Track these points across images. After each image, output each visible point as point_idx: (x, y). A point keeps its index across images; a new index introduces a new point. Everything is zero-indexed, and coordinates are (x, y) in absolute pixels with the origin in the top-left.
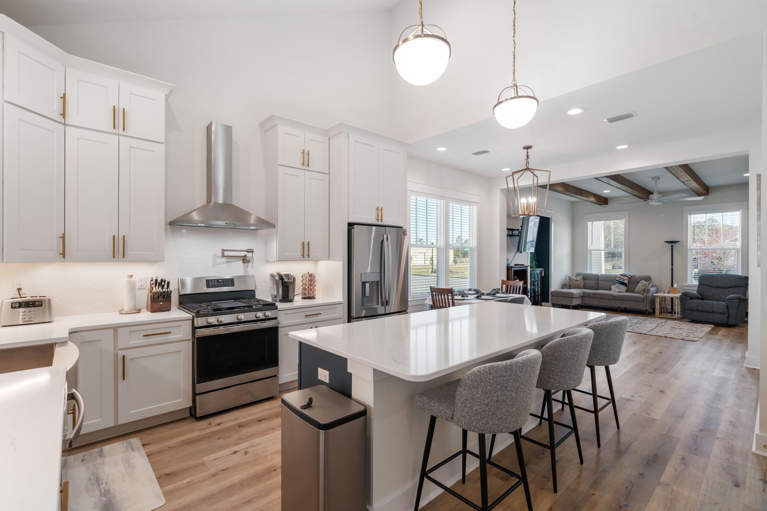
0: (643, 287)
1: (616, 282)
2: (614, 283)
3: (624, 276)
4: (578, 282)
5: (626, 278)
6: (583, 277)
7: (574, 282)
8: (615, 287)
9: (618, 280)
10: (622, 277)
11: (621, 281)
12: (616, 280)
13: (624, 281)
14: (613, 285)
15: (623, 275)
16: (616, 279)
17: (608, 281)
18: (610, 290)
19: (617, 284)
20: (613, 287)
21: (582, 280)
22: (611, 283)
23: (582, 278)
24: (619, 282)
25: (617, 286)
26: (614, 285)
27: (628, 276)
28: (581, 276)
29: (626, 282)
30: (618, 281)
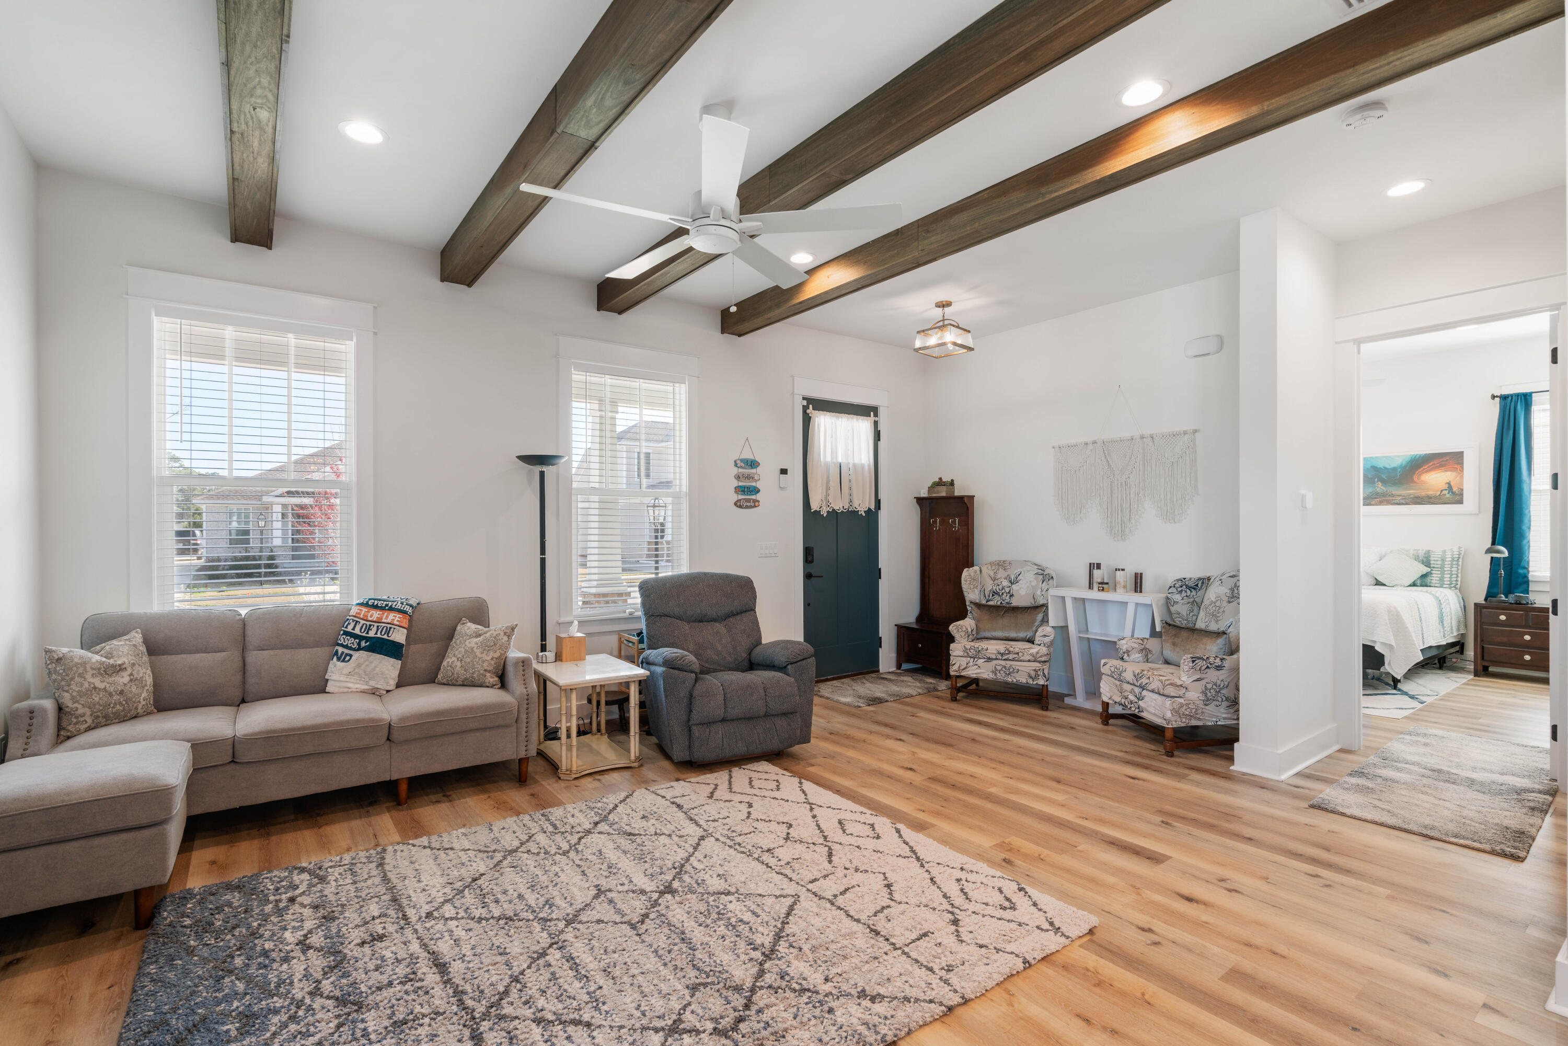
0: (492, 654)
1: (350, 641)
2: (340, 649)
3: (382, 608)
4: (124, 678)
5: (392, 617)
6: (146, 642)
7: (97, 682)
8: (346, 671)
9: (357, 631)
10: (375, 614)
11: (372, 634)
12: (346, 633)
13: (388, 633)
14: (336, 664)
15: (375, 607)
16: (349, 629)
17: (301, 644)
18: (319, 688)
19: (356, 655)
20: (337, 673)
21: (146, 658)
22: (322, 652)
23: (143, 648)
24: (363, 644)
25: (359, 666)
26: (342, 658)
27: (399, 606)
28: (137, 637)
29: (399, 636)
30: (361, 638)
